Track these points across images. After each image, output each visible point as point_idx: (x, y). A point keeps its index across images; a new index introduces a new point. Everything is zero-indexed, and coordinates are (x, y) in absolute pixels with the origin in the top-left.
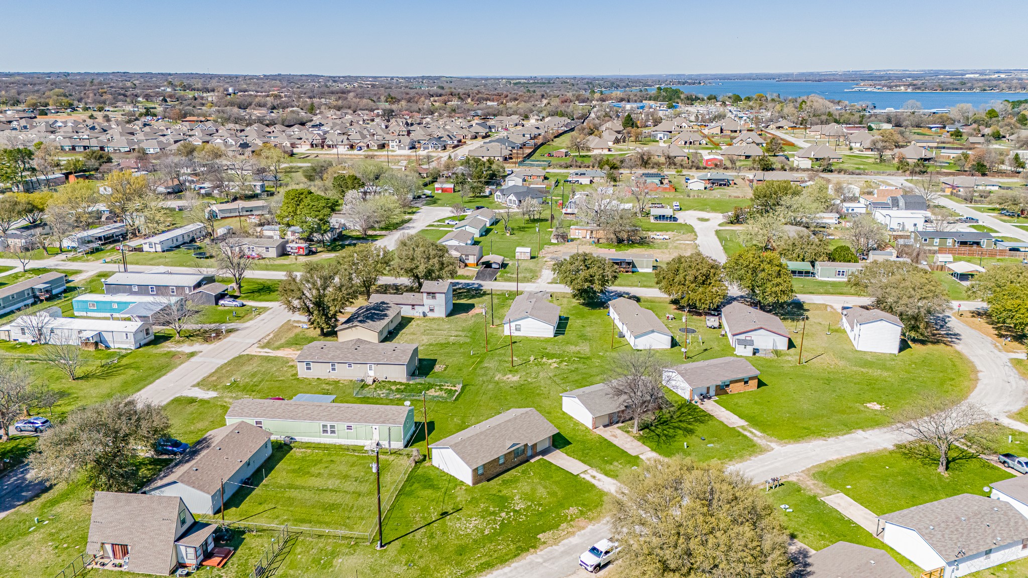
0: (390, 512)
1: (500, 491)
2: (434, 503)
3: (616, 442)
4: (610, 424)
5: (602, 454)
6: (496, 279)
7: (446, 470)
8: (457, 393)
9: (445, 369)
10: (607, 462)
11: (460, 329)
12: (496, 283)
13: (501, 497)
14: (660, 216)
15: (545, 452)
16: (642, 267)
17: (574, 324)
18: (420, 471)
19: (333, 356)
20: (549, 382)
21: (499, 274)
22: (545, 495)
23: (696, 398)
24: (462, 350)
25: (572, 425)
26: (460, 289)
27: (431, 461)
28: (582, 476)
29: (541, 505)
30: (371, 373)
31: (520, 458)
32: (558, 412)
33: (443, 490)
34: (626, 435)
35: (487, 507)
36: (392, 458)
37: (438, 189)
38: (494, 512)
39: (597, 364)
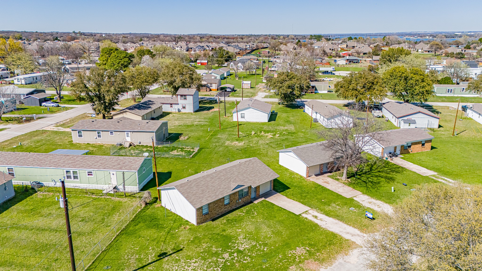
0: (105, 253)
1: (224, 230)
2: (155, 243)
3: (329, 187)
4: (322, 174)
5: (319, 197)
6: (229, 96)
7: (173, 211)
8: (194, 153)
9: (188, 139)
10: (325, 204)
11: (203, 118)
12: (229, 98)
13: (225, 236)
14: (325, 72)
15: (267, 195)
16: (321, 90)
17: (282, 116)
18: (149, 212)
19: (100, 126)
20: (267, 146)
21: (231, 94)
22: (270, 234)
23: (386, 156)
24: (202, 129)
25: (288, 175)
26: (205, 100)
27: (161, 203)
28: (304, 215)
29: (265, 245)
30: (129, 139)
31: (244, 199)
32: (276, 165)
33: (166, 230)
34: (337, 182)
35: (209, 247)
36: (126, 199)
37: (198, 63)
38: (216, 253)
39: (302, 136)
